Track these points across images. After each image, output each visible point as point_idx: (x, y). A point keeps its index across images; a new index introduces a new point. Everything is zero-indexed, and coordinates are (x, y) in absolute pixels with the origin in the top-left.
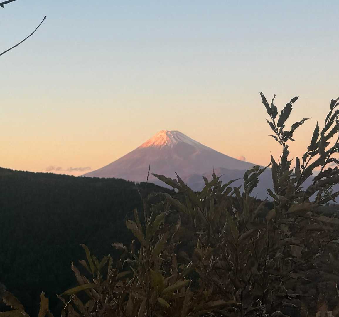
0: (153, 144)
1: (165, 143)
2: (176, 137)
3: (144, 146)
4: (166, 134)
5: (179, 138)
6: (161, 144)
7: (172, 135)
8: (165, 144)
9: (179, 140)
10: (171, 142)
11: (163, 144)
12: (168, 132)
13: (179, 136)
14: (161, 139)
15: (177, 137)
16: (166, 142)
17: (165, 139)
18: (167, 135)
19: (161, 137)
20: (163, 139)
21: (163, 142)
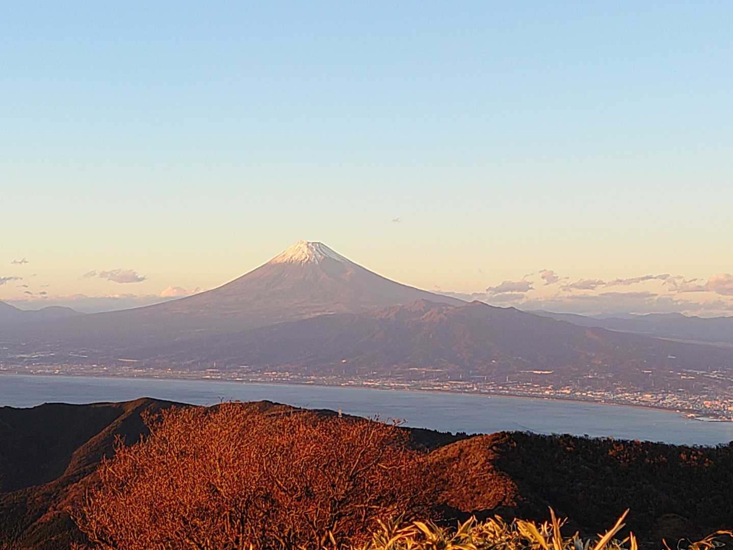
0: (291, 258)
1: (306, 257)
2: (319, 250)
3: (279, 260)
4: (306, 246)
5: (324, 253)
6: (302, 259)
7: (313, 247)
8: (307, 259)
9: (324, 254)
10: (314, 256)
11: (304, 260)
12: (308, 243)
13: (324, 250)
14: (300, 252)
15: (321, 250)
16: (308, 256)
17: (306, 252)
18: (308, 247)
19: (301, 250)
20: (303, 252)
21: (304, 257)
